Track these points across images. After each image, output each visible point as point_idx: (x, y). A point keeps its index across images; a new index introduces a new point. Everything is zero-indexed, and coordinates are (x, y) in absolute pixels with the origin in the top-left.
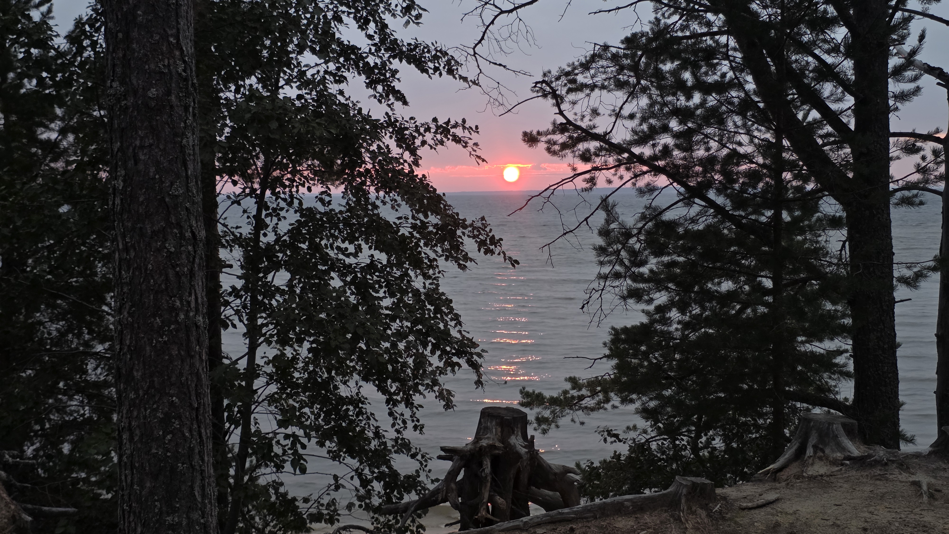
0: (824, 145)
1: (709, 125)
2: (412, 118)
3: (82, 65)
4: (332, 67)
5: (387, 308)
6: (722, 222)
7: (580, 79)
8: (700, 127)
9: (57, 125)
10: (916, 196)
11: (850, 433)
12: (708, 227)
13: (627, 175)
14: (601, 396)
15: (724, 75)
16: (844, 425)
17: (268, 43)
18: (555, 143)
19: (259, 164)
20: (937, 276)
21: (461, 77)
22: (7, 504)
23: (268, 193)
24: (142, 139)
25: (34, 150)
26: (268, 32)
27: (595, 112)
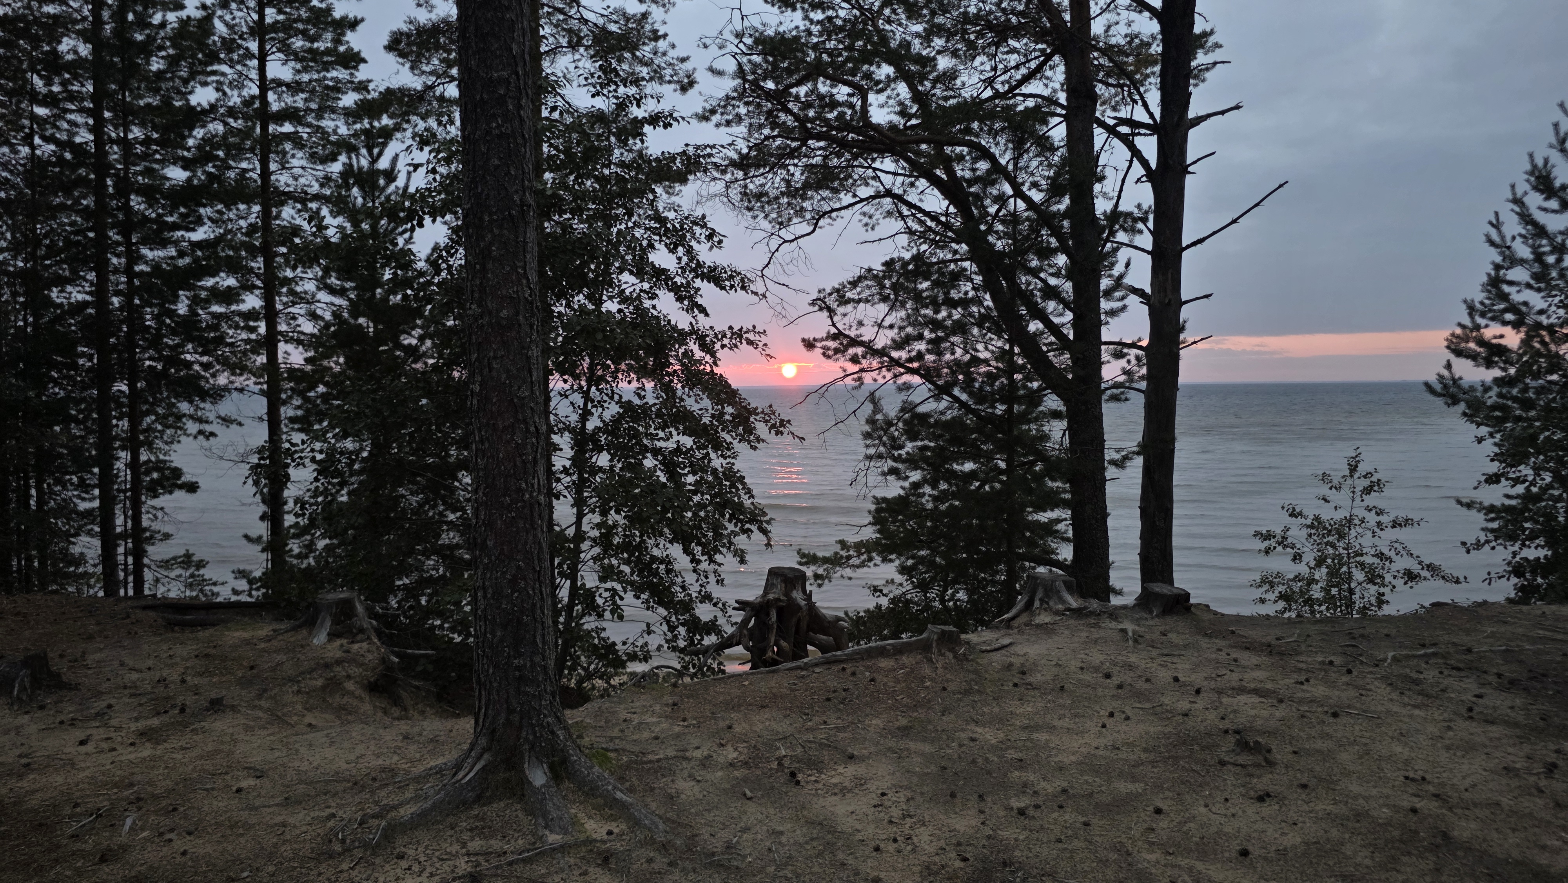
0: (1049, 351)
1: (954, 334)
2: (711, 327)
3: (439, 285)
4: (646, 286)
5: (690, 484)
6: (967, 415)
7: (849, 295)
8: (947, 336)
9: (417, 332)
10: (1123, 393)
11: (1069, 588)
12: (953, 418)
13: (889, 375)
14: (865, 556)
15: (966, 293)
16: (1065, 582)
17: (592, 267)
18: (829, 349)
19: (585, 365)
20: (1139, 461)
21: (752, 292)
22: (378, 648)
23: (593, 389)
24: (495, 351)
25: (398, 353)
26: (593, 258)
27: (860, 324)
